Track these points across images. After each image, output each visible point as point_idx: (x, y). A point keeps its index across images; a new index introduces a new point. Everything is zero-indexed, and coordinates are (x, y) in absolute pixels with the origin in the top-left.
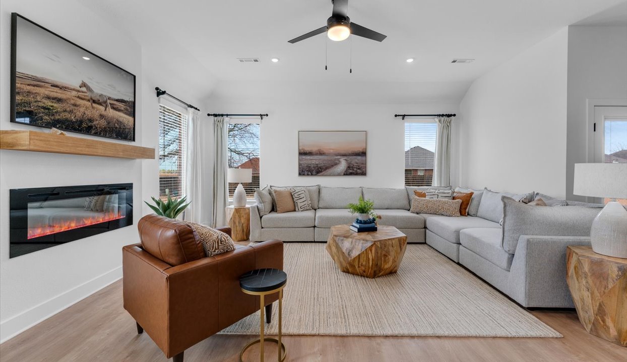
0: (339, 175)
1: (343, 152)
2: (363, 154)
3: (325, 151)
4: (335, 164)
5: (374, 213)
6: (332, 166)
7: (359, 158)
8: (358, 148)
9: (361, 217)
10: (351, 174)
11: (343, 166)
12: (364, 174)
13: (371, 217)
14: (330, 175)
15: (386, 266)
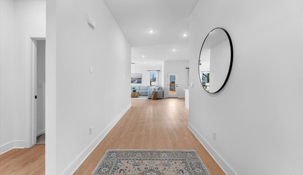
0: (136, 83)
1: (137, 78)
2: (141, 79)
3: (133, 78)
4: (135, 81)
5: (135, 89)
6: (134, 81)
7: (140, 80)
8: (140, 77)
9: (133, 89)
10: (138, 83)
11: (136, 81)
12: (141, 83)
13: (135, 90)
14: (134, 83)
15: (135, 96)
